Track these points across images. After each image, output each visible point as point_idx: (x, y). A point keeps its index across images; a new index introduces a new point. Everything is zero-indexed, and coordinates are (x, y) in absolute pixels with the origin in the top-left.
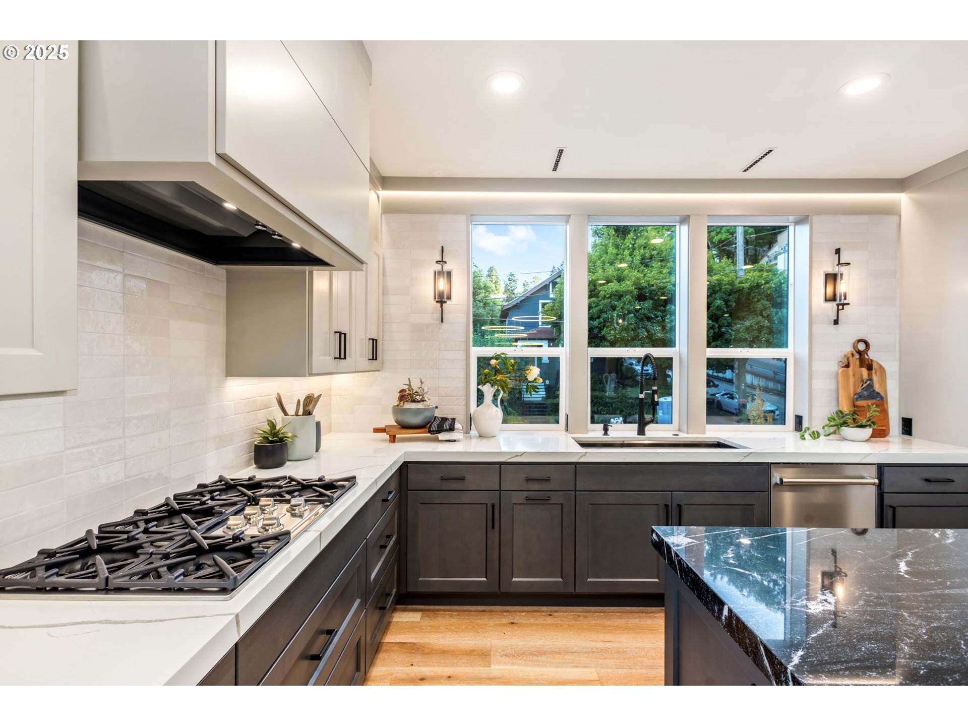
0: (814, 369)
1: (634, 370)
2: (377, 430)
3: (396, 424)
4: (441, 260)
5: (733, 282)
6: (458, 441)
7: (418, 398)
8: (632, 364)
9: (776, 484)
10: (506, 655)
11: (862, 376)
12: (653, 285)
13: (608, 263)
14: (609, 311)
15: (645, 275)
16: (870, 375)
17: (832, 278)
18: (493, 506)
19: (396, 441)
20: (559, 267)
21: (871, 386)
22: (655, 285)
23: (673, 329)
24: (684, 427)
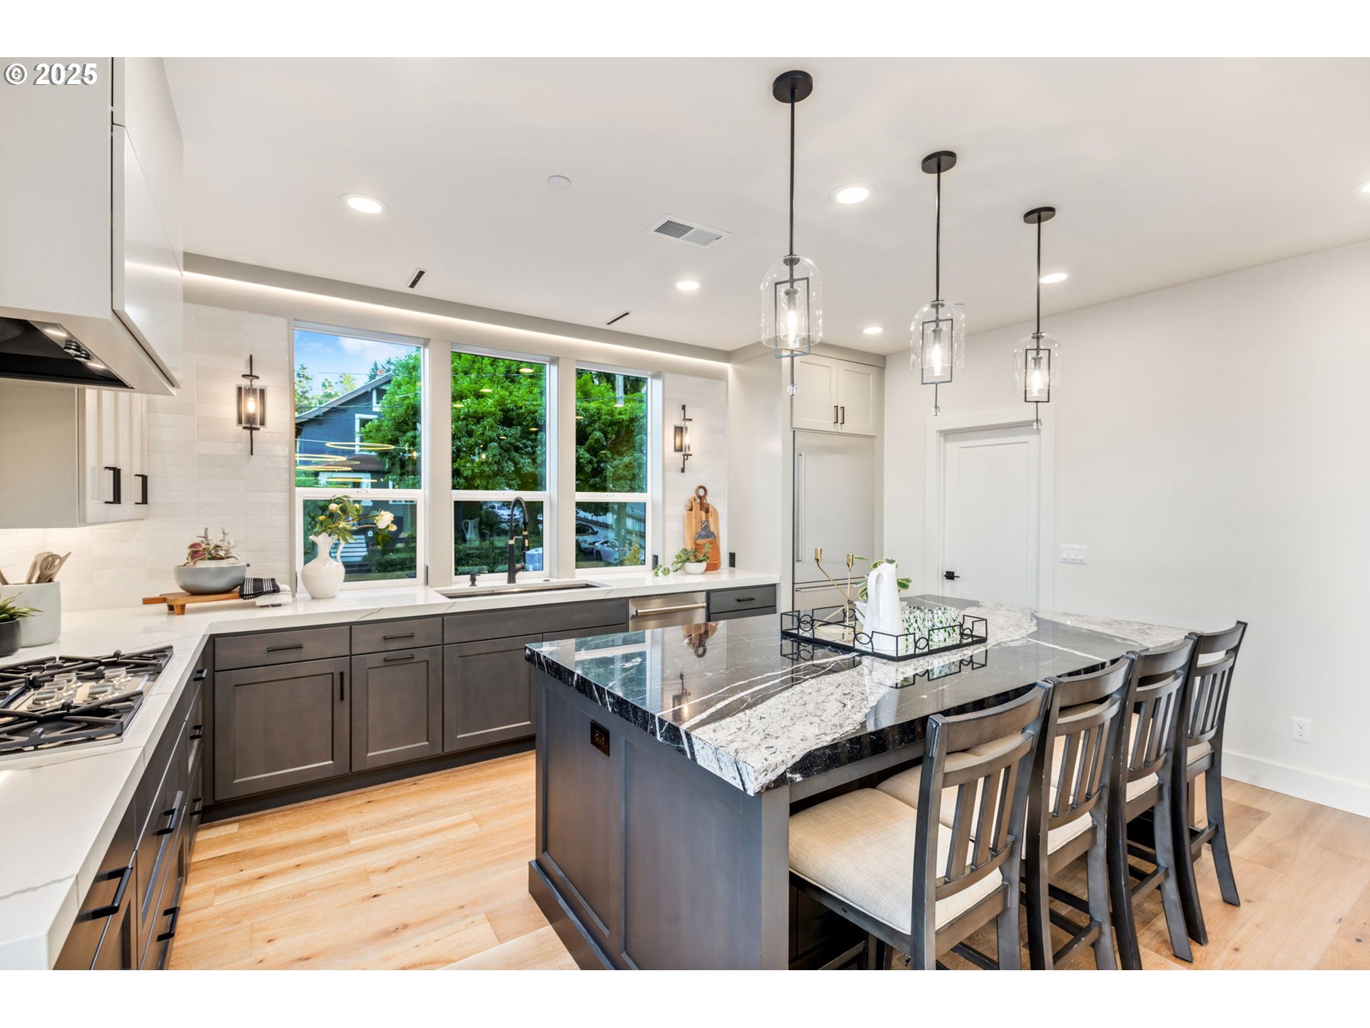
0: (667, 512)
1: (497, 515)
2: (147, 601)
3: (183, 591)
4: (249, 374)
5: (612, 412)
6: (285, 605)
7: (222, 553)
8: (493, 507)
9: (633, 616)
10: (367, 829)
11: (701, 518)
12: (521, 408)
13: (462, 372)
14: (464, 436)
15: (511, 393)
16: (707, 517)
17: (679, 430)
18: (342, 674)
19: (186, 612)
20: (384, 366)
21: (707, 527)
22: (524, 407)
23: (544, 463)
24: (556, 574)
